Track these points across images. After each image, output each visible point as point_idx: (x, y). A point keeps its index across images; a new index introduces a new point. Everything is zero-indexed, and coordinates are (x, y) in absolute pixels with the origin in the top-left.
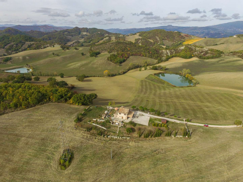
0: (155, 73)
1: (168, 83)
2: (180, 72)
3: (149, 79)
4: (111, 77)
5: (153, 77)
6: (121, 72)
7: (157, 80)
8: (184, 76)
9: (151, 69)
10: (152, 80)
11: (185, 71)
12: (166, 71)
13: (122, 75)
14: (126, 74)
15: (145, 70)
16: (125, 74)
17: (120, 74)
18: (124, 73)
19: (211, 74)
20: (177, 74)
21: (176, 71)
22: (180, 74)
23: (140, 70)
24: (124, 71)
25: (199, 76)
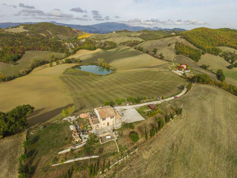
0: (72, 66)
1: (92, 74)
2: (96, 62)
3: (69, 74)
4: (8, 81)
5: (73, 71)
6: (23, 72)
7: (78, 73)
8: (101, 66)
9: (64, 63)
10: (73, 75)
11: (100, 60)
12: (82, 63)
13: (25, 75)
14: (31, 73)
15: (57, 64)
16: (29, 74)
17: (21, 75)
18: (28, 72)
19: (120, 61)
20: (93, 64)
21: (91, 61)
22: (96, 64)
23: (51, 66)
24: (27, 70)
25: (112, 63)
